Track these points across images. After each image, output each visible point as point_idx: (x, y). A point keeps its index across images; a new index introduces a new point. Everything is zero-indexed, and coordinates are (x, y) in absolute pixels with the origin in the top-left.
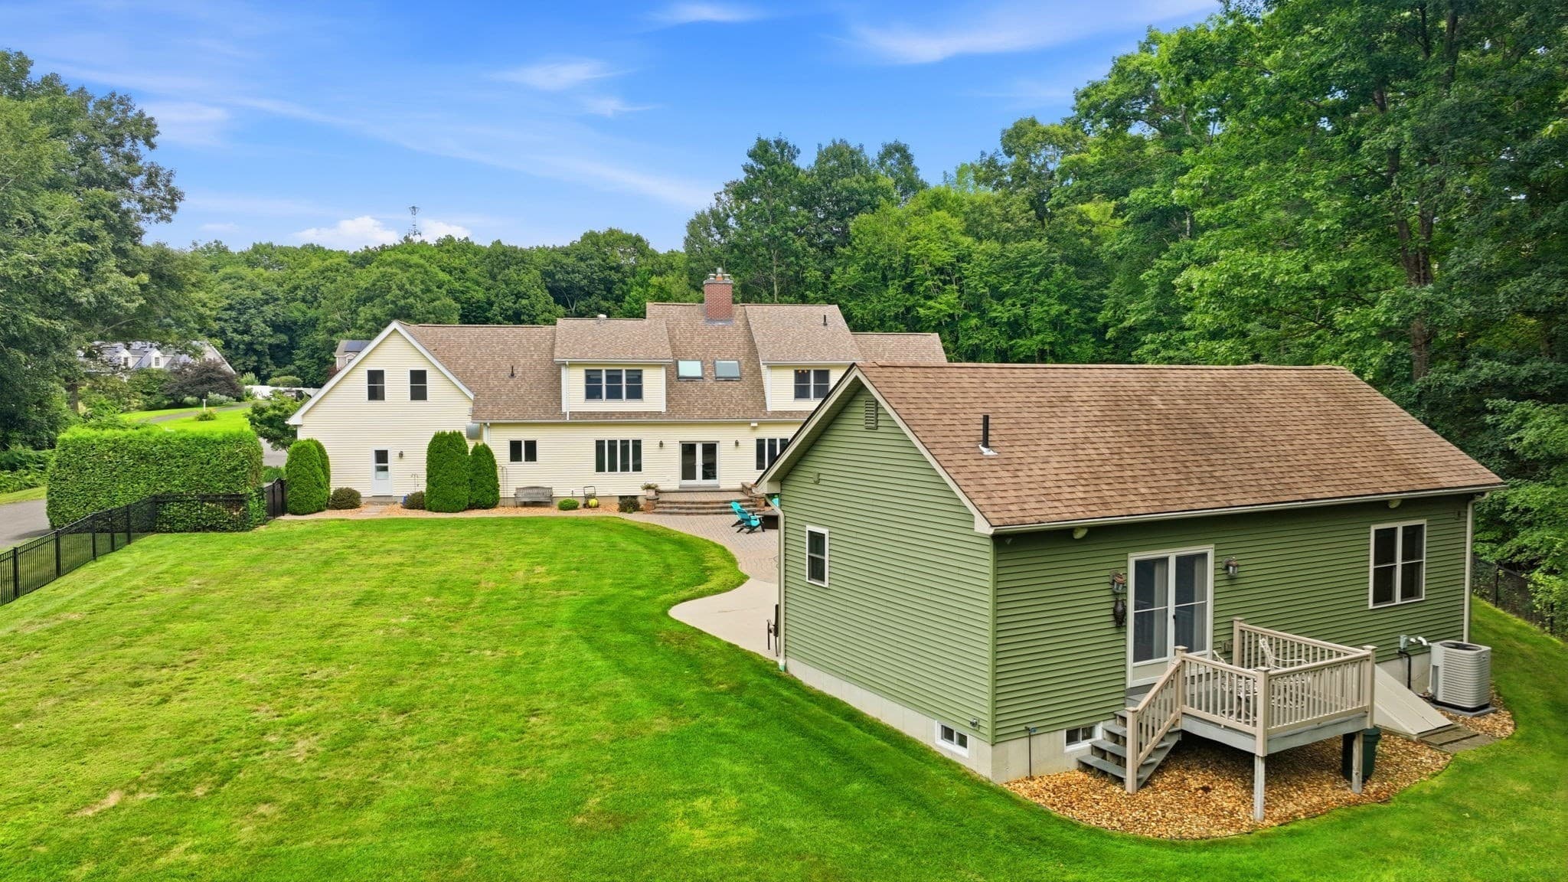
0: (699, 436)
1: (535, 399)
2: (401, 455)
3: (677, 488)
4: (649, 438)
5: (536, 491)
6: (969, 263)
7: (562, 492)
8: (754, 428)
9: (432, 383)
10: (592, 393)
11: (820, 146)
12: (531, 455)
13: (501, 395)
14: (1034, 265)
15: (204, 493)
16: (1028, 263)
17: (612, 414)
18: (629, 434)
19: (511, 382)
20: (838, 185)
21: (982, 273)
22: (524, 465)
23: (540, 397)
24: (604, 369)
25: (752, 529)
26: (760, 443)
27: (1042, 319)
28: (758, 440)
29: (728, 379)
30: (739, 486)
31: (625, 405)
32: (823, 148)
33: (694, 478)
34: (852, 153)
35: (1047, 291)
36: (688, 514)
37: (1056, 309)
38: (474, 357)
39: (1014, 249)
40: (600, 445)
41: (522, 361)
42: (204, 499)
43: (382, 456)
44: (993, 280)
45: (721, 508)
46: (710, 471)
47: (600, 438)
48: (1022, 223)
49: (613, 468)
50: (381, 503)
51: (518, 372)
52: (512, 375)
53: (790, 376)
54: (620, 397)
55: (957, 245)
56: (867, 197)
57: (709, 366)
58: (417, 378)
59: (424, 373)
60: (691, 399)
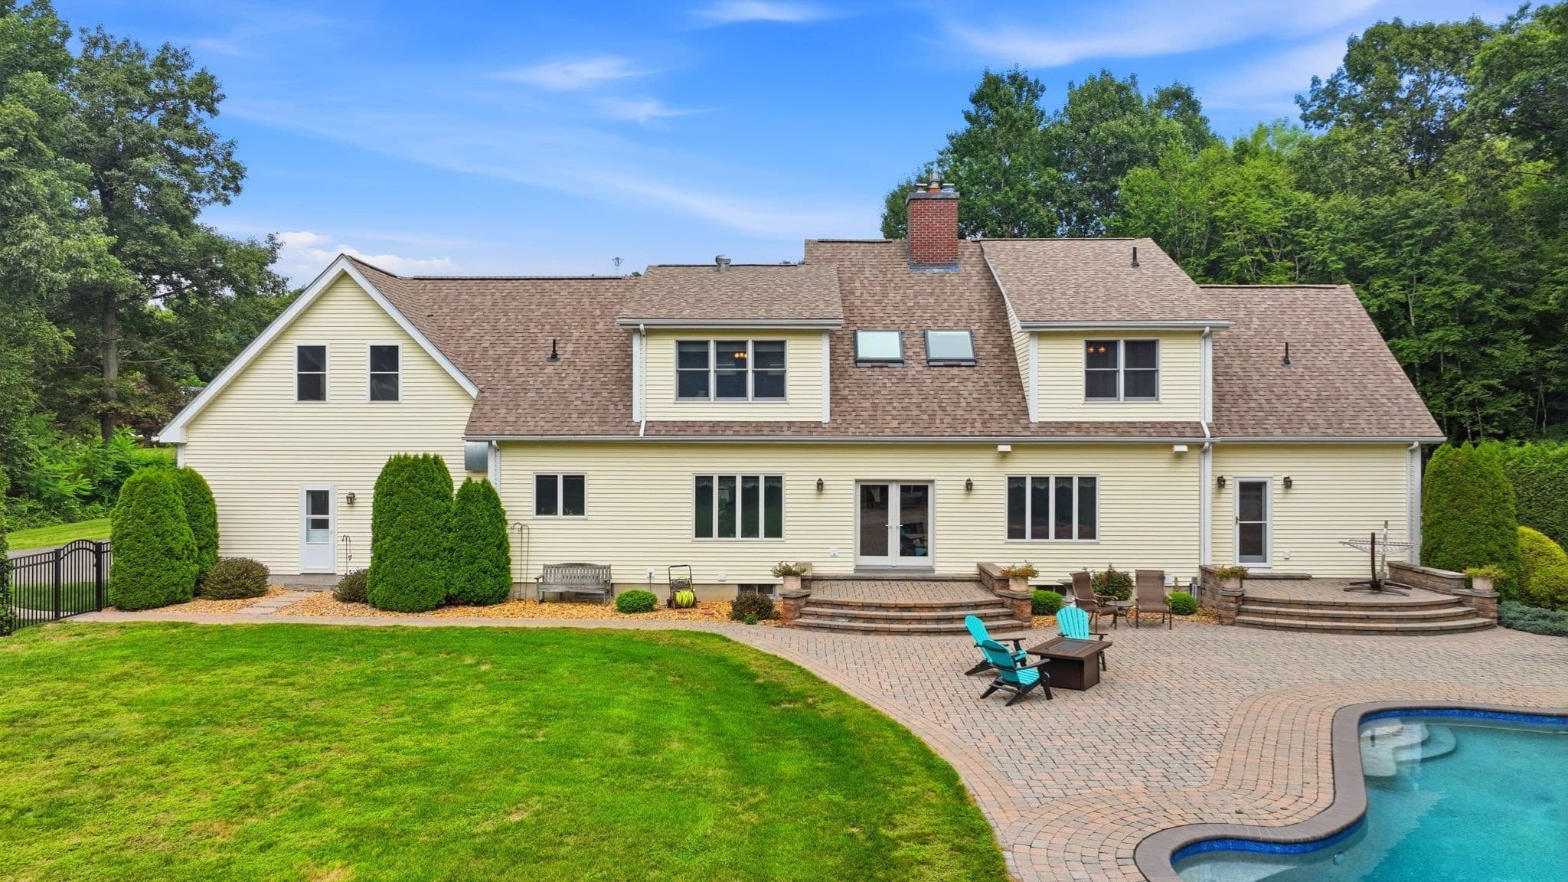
0: (895, 469)
1: (587, 397)
2: (349, 500)
3: (849, 570)
4: (797, 474)
5: (579, 571)
6: (1308, 228)
7: (629, 573)
8: (1004, 455)
9: (408, 369)
10: (690, 386)
11: (1071, 85)
12: (575, 503)
13: (526, 390)
14: (1420, 224)
16: (1409, 222)
17: (728, 425)
18: (760, 465)
19: (549, 370)
20: (1100, 130)
21: (1335, 241)
22: (560, 524)
23: (596, 394)
24: (712, 339)
25: (1021, 694)
26: (1016, 486)
27: (1439, 306)
28: (1011, 480)
29: (954, 365)
30: (972, 570)
31: (751, 409)
32: (1077, 88)
33: (885, 553)
34: (1121, 89)
35: (1444, 264)
36: (867, 632)
37: (1463, 291)
38: (494, 327)
40: (703, 486)
41: (576, 334)
43: (318, 502)
44: (1352, 250)
45: (939, 620)
46: (915, 540)
47: (704, 470)
48: (1393, 166)
49: (727, 530)
50: (310, 588)
51: (566, 351)
52: (554, 357)
53: (1075, 354)
54: (741, 392)
55: (1287, 202)
56: (1144, 146)
57: (914, 339)
58: (384, 359)
59: (395, 349)
60: (880, 400)
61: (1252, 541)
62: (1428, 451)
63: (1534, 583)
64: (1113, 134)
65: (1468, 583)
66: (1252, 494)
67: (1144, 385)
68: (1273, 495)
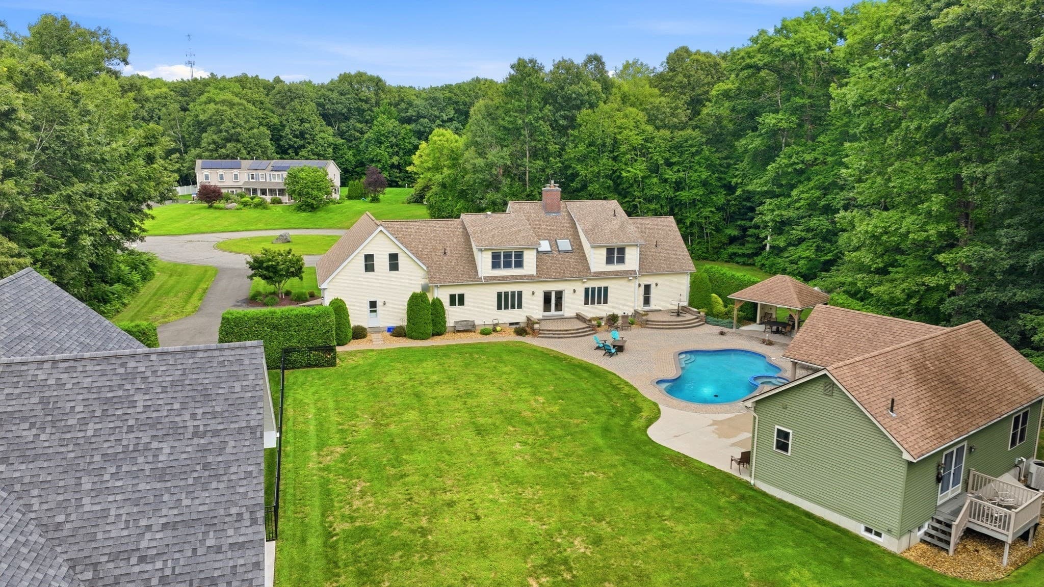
0: (553, 287)
1: (462, 269)
2: (384, 304)
3: (540, 317)
4: (526, 289)
5: (465, 323)
6: (652, 144)
7: (480, 322)
8: (583, 282)
9: (402, 261)
10: (495, 265)
12: (462, 302)
13: (442, 267)
14: (691, 146)
15: (311, 346)
16: (688, 145)
17: (507, 277)
18: (516, 288)
19: (445, 258)
21: (660, 151)
22: (457, 308)
23: (464, 268)
24: (502, 251)
25: (611, 355)
26: (587, 290)
27: (696, 180)
28: (585, 289)
29: (566, 252)
30: (575, 315)
31: (513, 272)
32: (556, 62)
33: (550, 310)
35: (699, 163)
36: (559, 338)
37: (705, 174)
38: (420, 242)
39: (680, 134)
40: (499, 295)
41: (448, 244)
42: (310, 349)
43: (373, 304)
44: (667, 155)
46: (559, 306)
47: (500, 291)
48: (683, 118)
49: (506, 307)
50: (375, 332)
51: (448, 250)
52: (445, 253)
53: (603, 252)
54: (510, 267)
55: (644, 131)
56: (586, 98)
57: (554, 244)
58: (394, 258)
59: (397, 255)
60: (548, 266)
61: (647, 301)
62: (691, 274)
63: (715, 311)
64: (575, 93)
65: (699, 313)
66: (647, 288)
67: (621, 260)
68: (653, 290)
